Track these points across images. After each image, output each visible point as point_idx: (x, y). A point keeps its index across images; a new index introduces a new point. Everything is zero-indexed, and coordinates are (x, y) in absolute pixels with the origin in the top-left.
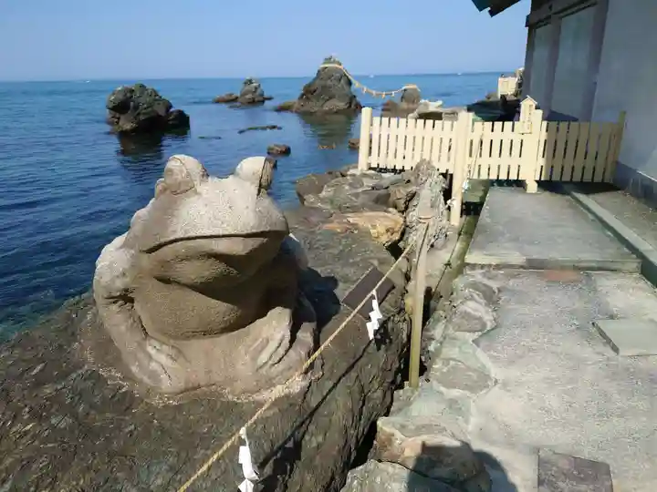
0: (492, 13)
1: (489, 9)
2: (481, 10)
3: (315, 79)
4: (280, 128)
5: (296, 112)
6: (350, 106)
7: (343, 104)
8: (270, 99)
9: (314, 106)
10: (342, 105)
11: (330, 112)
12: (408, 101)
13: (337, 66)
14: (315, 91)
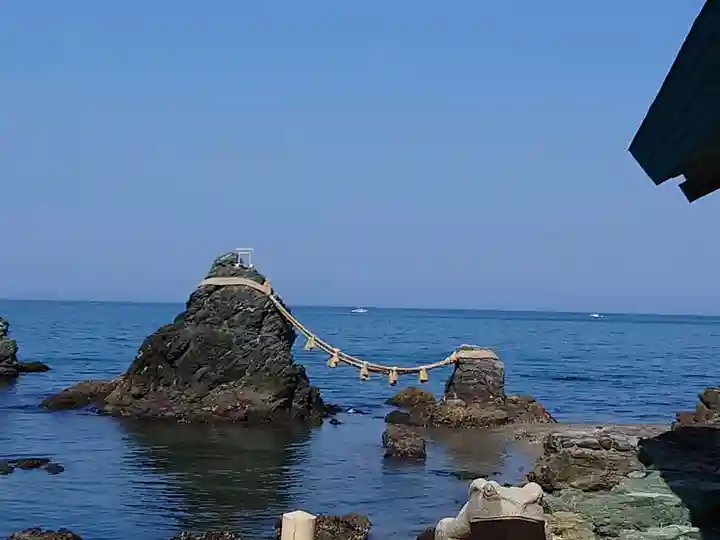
0: (693, 191)
1: (681, 179)
2: (658, 182)
3: (183, 317)
4: (56, 469)
5: (116, 415)
6: (288, 404)
7: (267, 395)
8: (39, 368)
9: (173, 399)
10: (262, 398)
11: (225, 418)
12: (467, 397)
13: (249, 282)
14: (177, 356)
